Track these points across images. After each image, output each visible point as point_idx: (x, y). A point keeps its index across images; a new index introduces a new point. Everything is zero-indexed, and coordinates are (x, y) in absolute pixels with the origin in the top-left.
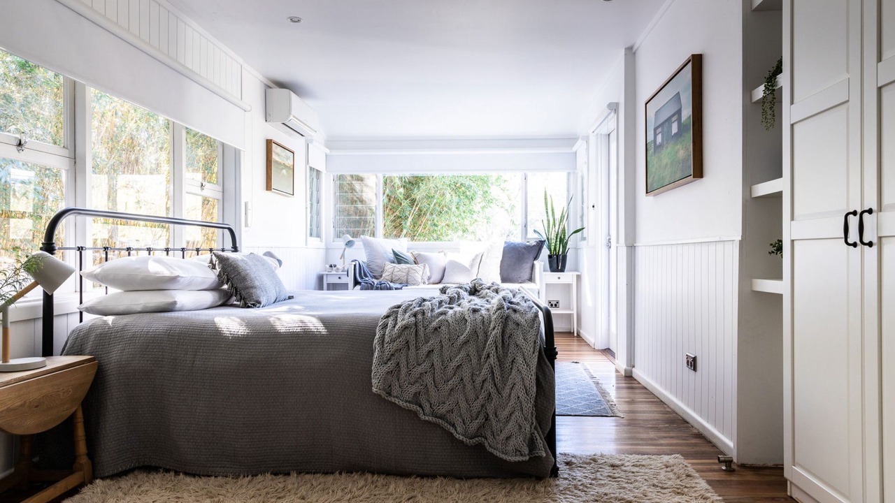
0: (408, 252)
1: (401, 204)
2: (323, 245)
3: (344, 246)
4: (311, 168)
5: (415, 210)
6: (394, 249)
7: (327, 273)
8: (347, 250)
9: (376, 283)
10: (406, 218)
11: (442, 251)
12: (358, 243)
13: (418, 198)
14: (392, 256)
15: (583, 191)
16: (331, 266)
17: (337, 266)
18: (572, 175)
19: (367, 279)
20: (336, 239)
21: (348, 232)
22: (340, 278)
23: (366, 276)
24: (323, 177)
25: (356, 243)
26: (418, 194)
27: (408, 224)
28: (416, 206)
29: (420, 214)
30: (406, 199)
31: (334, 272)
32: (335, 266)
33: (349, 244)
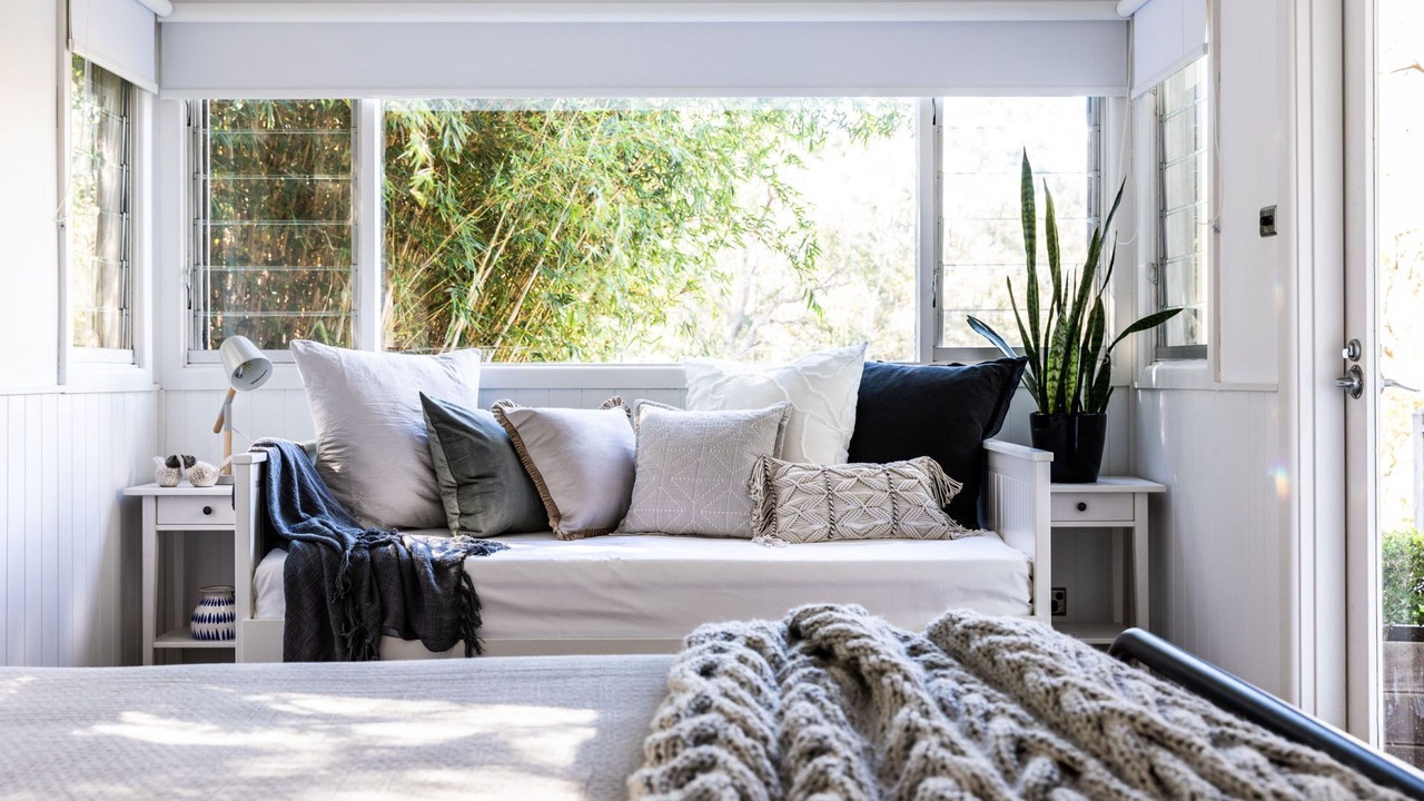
0: (481, 405)
1: (448, 228)
2: (143, 377)
3: (226, 383)
4: (78, 62)
5: (496, 251)
6: (428, 395)
7: (154, 490)
8: (241, 397)
9: (352, 540)
10: (467, 276)
11: (617, 403)
12: (285, 369)
13: (506, 207)
14: (419, 420)
15: (1161, 165)
16: (173, 463)
17: (199, 463)
18: (1111, 108)
19: (315, 521)
20: (200, 354)
21: (245, 327)
22: (208, 511)
23: (312, 509)
24: (146, 110)
25: (276, 369)
26: (508, 194)
27: (473, 296)
28: (501, 237)
29: (518, 264)
30: (464, 213)
31: (185, 488)
32: (190, 462)
33: (249, 372)
